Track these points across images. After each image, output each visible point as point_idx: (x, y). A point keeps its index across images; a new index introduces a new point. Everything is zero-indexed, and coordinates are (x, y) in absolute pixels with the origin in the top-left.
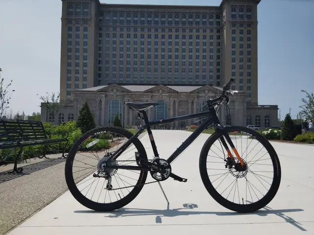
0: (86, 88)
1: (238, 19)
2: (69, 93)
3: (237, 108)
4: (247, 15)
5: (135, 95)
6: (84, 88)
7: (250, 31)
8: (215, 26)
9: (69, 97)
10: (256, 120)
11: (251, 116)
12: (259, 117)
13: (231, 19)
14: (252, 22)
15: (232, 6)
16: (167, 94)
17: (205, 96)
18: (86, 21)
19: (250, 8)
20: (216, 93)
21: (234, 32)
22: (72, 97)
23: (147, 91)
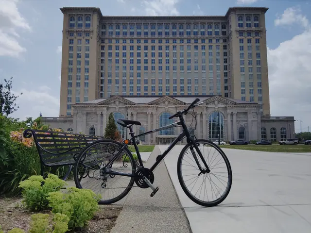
0: (87, 101)
1: (245, 28)
2: (69, 107)
3: (250, 120)
4: (255, 24)
5: (139, 107)
6: (85, 101)
7: (258, 40)
8: (221, 35)
9: (69, 111)
10: (271, 133)
11: (265, 129)
12: (274, 129)
13: (238, 28)
14: (260, 31)
15: (238, 14)
16: (174, 106)
17: (214, 108)
18: (88, 33)
19: (258, 16)
20: (226, 104)
21: (241, 41)
22: (72, 111)
23: (151, 103)
